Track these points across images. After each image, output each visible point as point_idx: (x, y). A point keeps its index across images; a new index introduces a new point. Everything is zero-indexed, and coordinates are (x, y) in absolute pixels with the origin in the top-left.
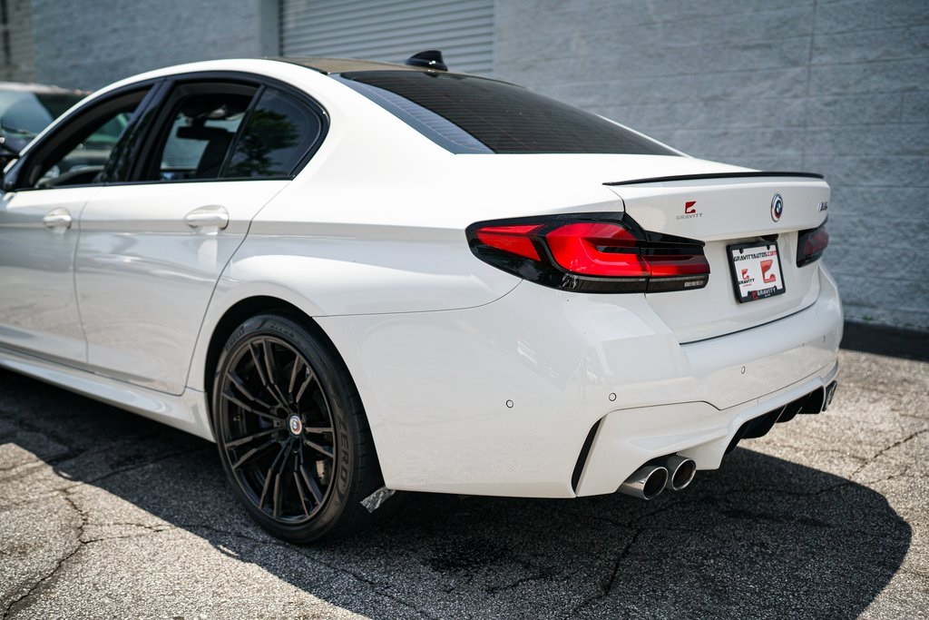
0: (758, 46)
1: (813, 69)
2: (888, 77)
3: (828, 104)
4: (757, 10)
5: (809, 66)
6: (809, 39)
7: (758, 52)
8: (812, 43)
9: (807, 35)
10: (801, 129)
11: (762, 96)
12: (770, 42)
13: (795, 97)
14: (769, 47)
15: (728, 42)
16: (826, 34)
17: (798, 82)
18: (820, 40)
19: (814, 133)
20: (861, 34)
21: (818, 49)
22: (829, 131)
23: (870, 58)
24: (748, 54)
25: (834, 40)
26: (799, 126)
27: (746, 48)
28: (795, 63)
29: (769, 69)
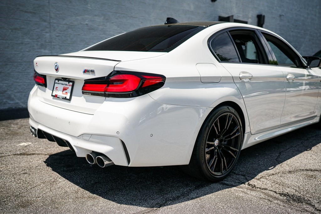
0: (31, 12)
1: (51, 24)
2: (72, 30)
3: (57, 36)
5: (50, 23)
6: (48, 14)
9: (48, 12)
10: (50, 44)
11: (35, 31)
12: (36, 12)
13: (47, 32)
16: (54, 13)
17: (47, 28)
19: (54, 45)
21: (52, 18)
22: (58, 45)
26: (49, 43)
27: (26, 12)
28: (45, 21)
29: (36, 21)
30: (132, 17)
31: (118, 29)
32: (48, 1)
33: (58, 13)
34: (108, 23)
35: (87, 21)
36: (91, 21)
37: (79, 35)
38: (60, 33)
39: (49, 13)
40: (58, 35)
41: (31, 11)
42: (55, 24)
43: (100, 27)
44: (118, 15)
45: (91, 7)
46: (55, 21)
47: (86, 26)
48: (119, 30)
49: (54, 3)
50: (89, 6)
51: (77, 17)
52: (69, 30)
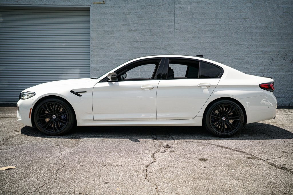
4: (162, 42)
7: (163, 50)
8: (174, 49)
14: (165, 49)
15: (156, 48)
18: (176, 49)
20: (183, 49)
23: (185, 53)
24: (160, 50)
25: (178, 49)
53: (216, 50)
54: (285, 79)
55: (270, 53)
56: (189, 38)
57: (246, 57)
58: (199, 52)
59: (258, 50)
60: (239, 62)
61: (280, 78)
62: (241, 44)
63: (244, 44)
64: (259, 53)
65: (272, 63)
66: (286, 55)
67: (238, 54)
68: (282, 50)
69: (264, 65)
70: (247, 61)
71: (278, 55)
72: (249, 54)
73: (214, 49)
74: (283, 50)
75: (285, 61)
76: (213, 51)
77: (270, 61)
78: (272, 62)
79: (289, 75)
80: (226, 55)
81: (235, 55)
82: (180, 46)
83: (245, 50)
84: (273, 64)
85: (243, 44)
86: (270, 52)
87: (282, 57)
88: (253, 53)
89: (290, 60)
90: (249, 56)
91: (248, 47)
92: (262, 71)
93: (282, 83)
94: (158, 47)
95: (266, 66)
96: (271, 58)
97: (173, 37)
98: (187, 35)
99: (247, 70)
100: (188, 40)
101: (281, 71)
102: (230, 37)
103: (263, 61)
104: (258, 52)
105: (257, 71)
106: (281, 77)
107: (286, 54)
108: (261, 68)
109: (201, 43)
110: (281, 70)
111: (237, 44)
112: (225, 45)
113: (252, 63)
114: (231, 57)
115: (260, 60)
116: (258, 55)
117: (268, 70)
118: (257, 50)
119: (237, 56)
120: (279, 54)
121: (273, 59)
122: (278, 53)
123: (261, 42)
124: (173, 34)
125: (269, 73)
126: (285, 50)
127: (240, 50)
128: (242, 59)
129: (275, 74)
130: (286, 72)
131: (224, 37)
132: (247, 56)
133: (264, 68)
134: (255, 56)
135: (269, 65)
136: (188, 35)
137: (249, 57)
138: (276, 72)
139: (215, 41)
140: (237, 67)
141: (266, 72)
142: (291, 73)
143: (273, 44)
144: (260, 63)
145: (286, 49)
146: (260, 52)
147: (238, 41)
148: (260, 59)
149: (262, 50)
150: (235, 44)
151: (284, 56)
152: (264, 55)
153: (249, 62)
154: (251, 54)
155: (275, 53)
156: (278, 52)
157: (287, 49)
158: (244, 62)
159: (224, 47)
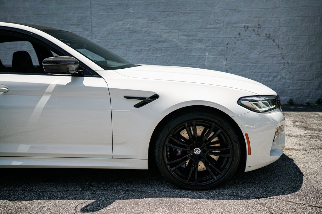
30: (187, 13)
31: (167, 28)
32: (90, 12)
33: (99, 21)
34: (154, 24)
35: (129, 24)
36: (133, 24)
37: (120, 39)
38: (101, 40)
39: (92, 22)
40: (99, 41)
41: (76, 23)
42: (96, 32)
43: (144, 29)
44: (166, 13)
45: (134, 10)
46: (96, 29)
47: (128, 30)
48: (168, 30)
49: (95, 13)
50: (131, 10)
51: (118, 23)
52: (110, 36)
53: (154, 22)
54: (259, 63)
55: (235, 25)
56: (112, 7)
57: (199, 33)
58: (128, 26)
59: (217, 21)
60: (188, 40)
61: (252, 63)
62: (190, 13)
63: (195, 11)
64: (218, 26)
65: (238, 40)
66: (259, 27)
67: (186, 28)
68: (253, 19)
69: (226, 44)
70: (201, 38)
71: (248, 27)
72: (203, 27)
73: (150, 22)
74: (256, 19)
75: (258, 36)
76: (149, 24)
77: (236, 37)
78: (239, 38)
79: (265, 57)
80: (169, 31)
81: (183, 30)
82: (100, 19)
83: (197, 22)
84: (239, 42)
85: (193, 13)
86: (235, 23)
87: (254, 30)
88: (209, 26)
89: (266, 34)
90: (203, 30)
91: (201, 17)
92: (223, 53)
93: (254, 70)
94: (68, 22)
95: (229, 45)
96: (237, 32)
97: (89, 6)
98: (109, 3)
99: (201, 52)
100: (112, 9)
101: (253, 52)
102: (173, 3)
103: (224, 38)
104: (217, 23)
105: (216, 53)
106: (253, 61)
107: (259, 25)
108: (221, 48)
109: (131, 13)
110: (252, 50)
111: (185, 12)
112: (167, 15)
113: (209, 40)
114: (176, 33)
115: (220, 36)
116: (218, 28)
117: (233, 50)
118: (215, 20)
119: (185, 31)
120: (250, 26)
121: (239, 34)
122: (248, 25)
123: (221, 9)
124: (89, 1)
125: (235, 55)
126: (258, 19)
127: (190, 21)
128: (193, 35)
129: (243, 56)
130: (260, 53)
131: (165, 3)
132: (200, 30)
133: (226, 49)
134: (213, 30)
135: (235, 43)
136: (111, 3)
137: (203, 32)
138: (245, 53)
139: (151, 10)
140: (186, 48)
141: (230, 54)
142: (267, 54)
143: (238, 11)
144: (221, 41)
145: (259, 17)
146: (220, 24)
147: (186, 9)
148: (221, 34)
149: (223, 20)
150: (181, 13)
151: (256, 29)
152: (226, 28)
153: (203, 39)
154: (207, 27)
155: (243, 25)
156: (247, 23)
157: (261, 18)
158: (196, 39)
159: (165, 18)
